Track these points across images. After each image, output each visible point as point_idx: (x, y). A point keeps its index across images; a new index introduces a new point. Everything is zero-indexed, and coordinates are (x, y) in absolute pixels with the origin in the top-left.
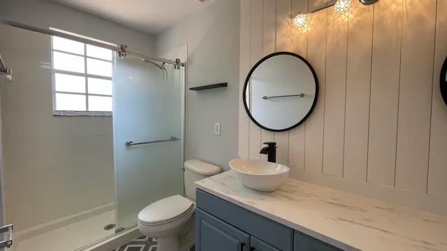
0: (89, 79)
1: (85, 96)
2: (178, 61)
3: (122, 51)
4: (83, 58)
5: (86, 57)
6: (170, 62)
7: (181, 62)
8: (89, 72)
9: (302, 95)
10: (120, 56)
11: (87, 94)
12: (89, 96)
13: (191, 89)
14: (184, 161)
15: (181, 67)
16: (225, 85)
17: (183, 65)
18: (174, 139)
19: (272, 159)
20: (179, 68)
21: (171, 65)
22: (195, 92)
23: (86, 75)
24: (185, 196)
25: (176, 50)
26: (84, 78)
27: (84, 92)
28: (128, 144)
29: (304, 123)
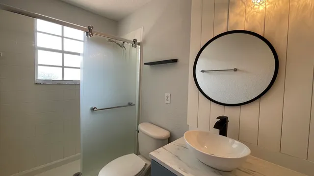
0: (65, 55)
1: (61, 68)
2: (135, 41)
3: (89, 32)
4: (61, 38)
5: (63, 37)
6: (128, 42)
7: (138, 42)
8: (65, 49)
9: (236, 70)
10: (87, 35)
11: (63, 67)
12: (65, 68)
13: (145, 64)
14: (138, 125)
15: (137, 46)
16: (175, 61)
17: (139, 44)
18: (130, 104)
19: (223, 132)
20: (136, 47)
21: (129, 44)
22: (148, 66)
23: (63, 52)
24: (138, 154)
25: (134, 32)
26: (61, 54)
27: (61, 65)
28: (93, 109)
29: (258, 100)
